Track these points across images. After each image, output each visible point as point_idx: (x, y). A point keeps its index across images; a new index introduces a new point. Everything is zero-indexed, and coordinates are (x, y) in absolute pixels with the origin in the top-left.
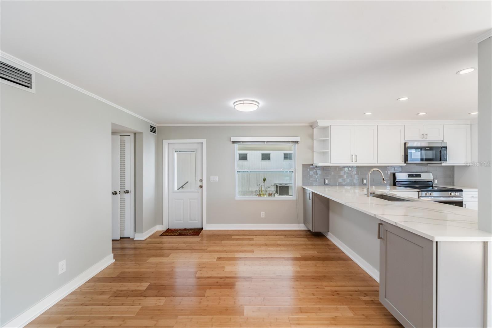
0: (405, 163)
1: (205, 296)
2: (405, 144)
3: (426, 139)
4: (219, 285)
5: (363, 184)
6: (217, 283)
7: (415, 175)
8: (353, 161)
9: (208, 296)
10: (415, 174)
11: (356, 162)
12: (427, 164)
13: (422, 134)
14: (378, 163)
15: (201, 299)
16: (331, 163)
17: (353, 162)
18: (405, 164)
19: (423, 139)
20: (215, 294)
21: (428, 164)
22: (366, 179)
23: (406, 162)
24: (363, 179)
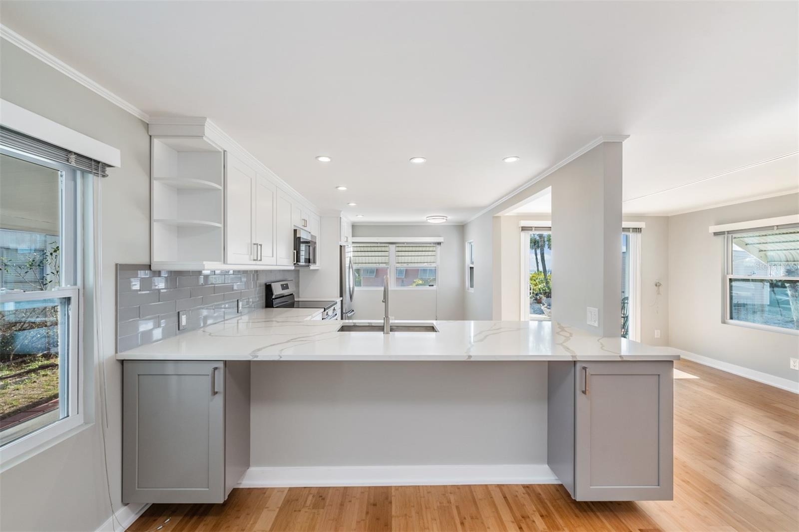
0: (294, 265)
2: (295, 231)
10: (285, 284)
11: (260, 260)
13: (303, 219)
14: (276, 265)
16: (224, 262)
17: (255, 262)
19: (303, 227)
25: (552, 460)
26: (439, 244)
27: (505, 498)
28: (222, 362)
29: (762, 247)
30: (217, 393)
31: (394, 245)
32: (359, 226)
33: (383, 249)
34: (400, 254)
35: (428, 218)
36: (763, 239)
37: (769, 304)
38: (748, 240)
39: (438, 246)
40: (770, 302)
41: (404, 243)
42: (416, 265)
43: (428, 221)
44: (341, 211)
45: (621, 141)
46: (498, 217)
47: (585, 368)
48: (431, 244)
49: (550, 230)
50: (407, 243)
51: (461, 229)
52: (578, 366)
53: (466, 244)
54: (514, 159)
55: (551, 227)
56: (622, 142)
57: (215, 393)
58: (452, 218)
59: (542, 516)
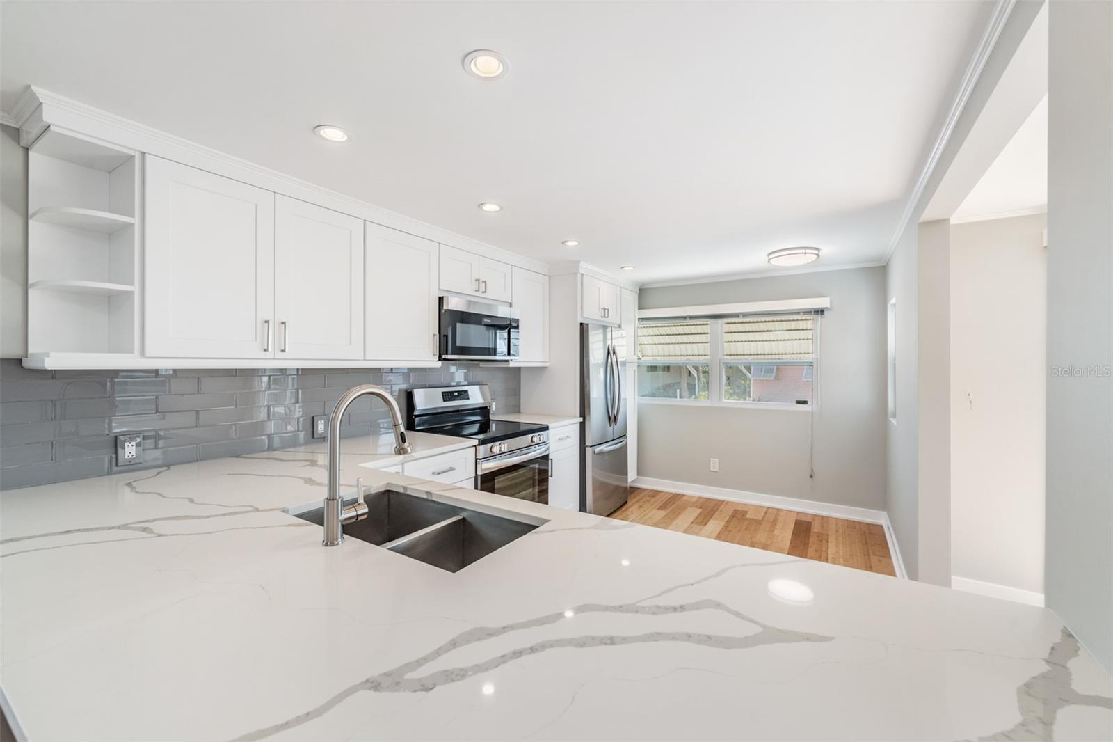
0: (440, 359)
2: (441, 299)
3: (484, 295)
5: (313, 437)
7: (456, 394)
8: (270, 349)
10: (458, 392)
11: (283, 351)
12: (477, 362)
13: (476, 280)
14: (365, 360)
16: (143, 353)
17: (269, 355)
18: (439, 364)
19: (477, 294)
21: (481, 363)
22: (323, 415)
23: (444, 356)
24: (313, 417)
32: (656, 288)
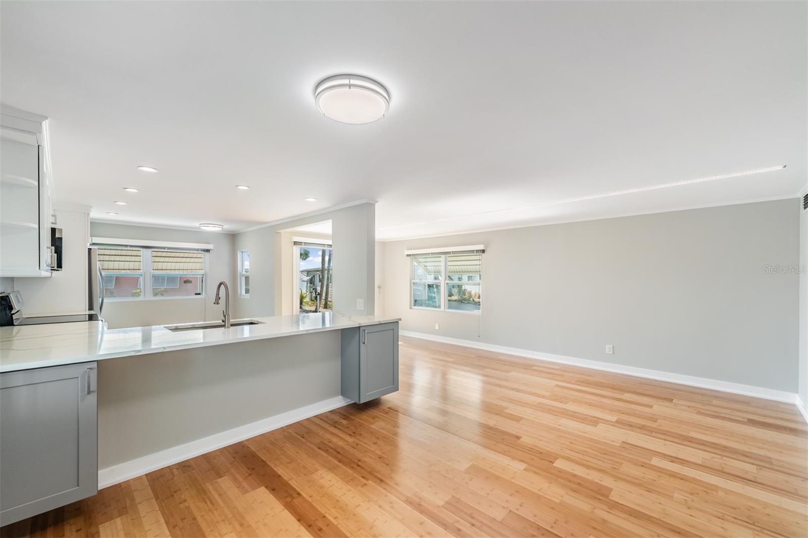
1: (509, 511)
4: (473, 518)
6: (473, 525)
9: (504, 507)
15: (517, 509)
20: (490, 506)
25: (344, 393)
26: (208, 251)
27: (321, 419)
28: (96, 362)
29: (425, 264)
30: (92, 392)
31: (150, 250)
33: (134, 253)
34: (157, 259)
35: (201, 225)
36: (426, 260)
37: (427, 299)
38: (420, 260)
39: (205, 253)
40: (428, 298)
41: (164, 248)
42: (173, 272)
43: (202, 228)
44: (91, 207)
45: (374, 203)
46: (280, 233)
47: (364, 330)
48: (198, 250)
49: (331, 247)
50: (169, 248)
51: (233, 238)
52: (361, 329)
53: (238, 252)
54: (313, 200)
55: (331, 245)
56: (374, 205)
57: (89, 392)
58: (228, 227)
59: (344, 419)
